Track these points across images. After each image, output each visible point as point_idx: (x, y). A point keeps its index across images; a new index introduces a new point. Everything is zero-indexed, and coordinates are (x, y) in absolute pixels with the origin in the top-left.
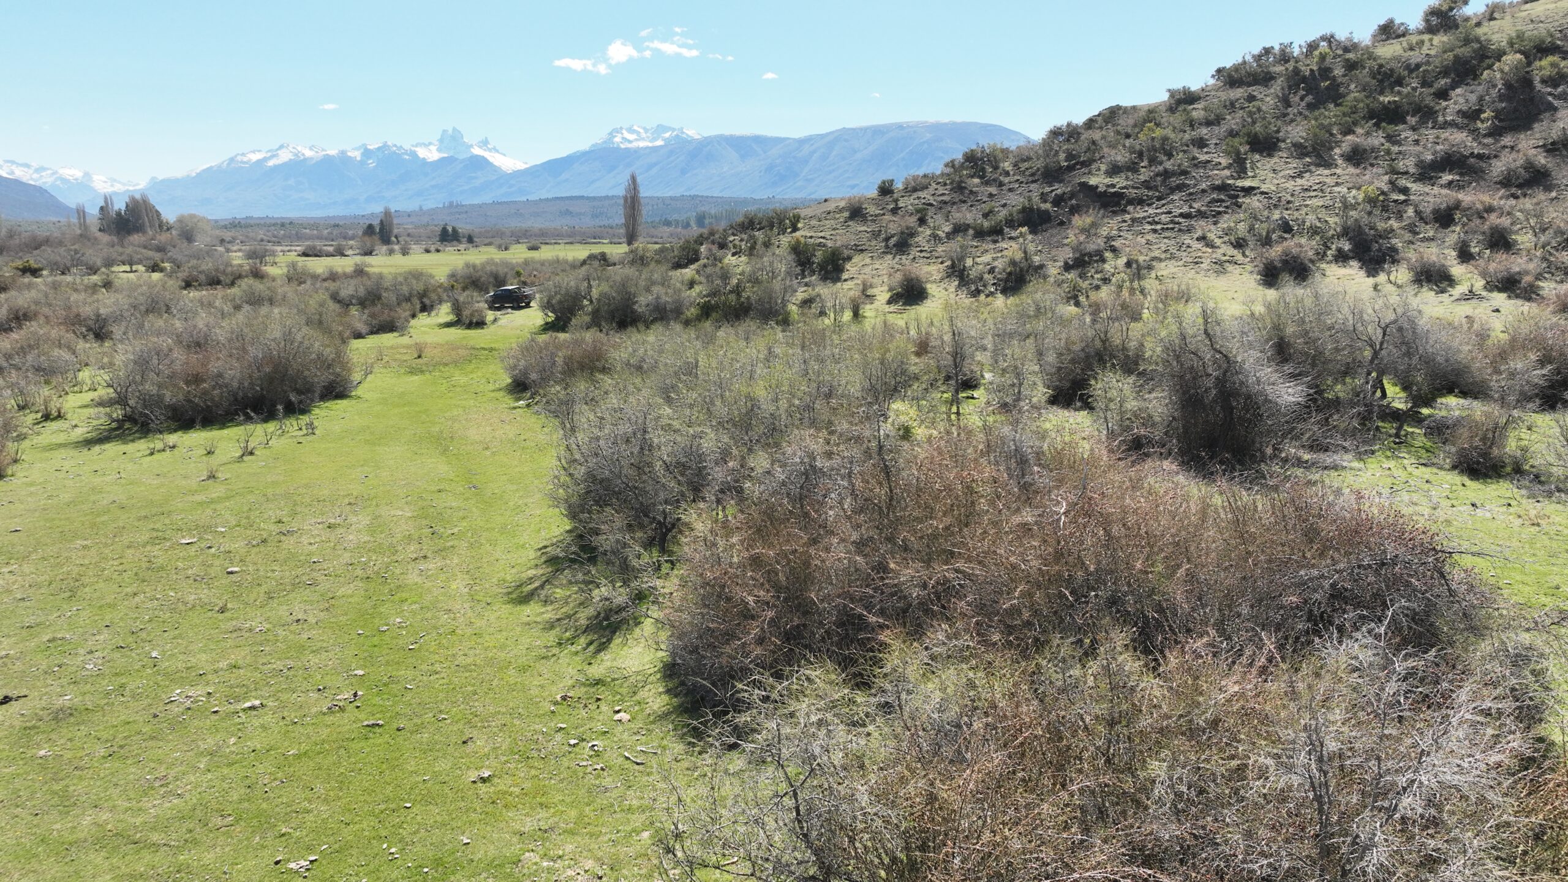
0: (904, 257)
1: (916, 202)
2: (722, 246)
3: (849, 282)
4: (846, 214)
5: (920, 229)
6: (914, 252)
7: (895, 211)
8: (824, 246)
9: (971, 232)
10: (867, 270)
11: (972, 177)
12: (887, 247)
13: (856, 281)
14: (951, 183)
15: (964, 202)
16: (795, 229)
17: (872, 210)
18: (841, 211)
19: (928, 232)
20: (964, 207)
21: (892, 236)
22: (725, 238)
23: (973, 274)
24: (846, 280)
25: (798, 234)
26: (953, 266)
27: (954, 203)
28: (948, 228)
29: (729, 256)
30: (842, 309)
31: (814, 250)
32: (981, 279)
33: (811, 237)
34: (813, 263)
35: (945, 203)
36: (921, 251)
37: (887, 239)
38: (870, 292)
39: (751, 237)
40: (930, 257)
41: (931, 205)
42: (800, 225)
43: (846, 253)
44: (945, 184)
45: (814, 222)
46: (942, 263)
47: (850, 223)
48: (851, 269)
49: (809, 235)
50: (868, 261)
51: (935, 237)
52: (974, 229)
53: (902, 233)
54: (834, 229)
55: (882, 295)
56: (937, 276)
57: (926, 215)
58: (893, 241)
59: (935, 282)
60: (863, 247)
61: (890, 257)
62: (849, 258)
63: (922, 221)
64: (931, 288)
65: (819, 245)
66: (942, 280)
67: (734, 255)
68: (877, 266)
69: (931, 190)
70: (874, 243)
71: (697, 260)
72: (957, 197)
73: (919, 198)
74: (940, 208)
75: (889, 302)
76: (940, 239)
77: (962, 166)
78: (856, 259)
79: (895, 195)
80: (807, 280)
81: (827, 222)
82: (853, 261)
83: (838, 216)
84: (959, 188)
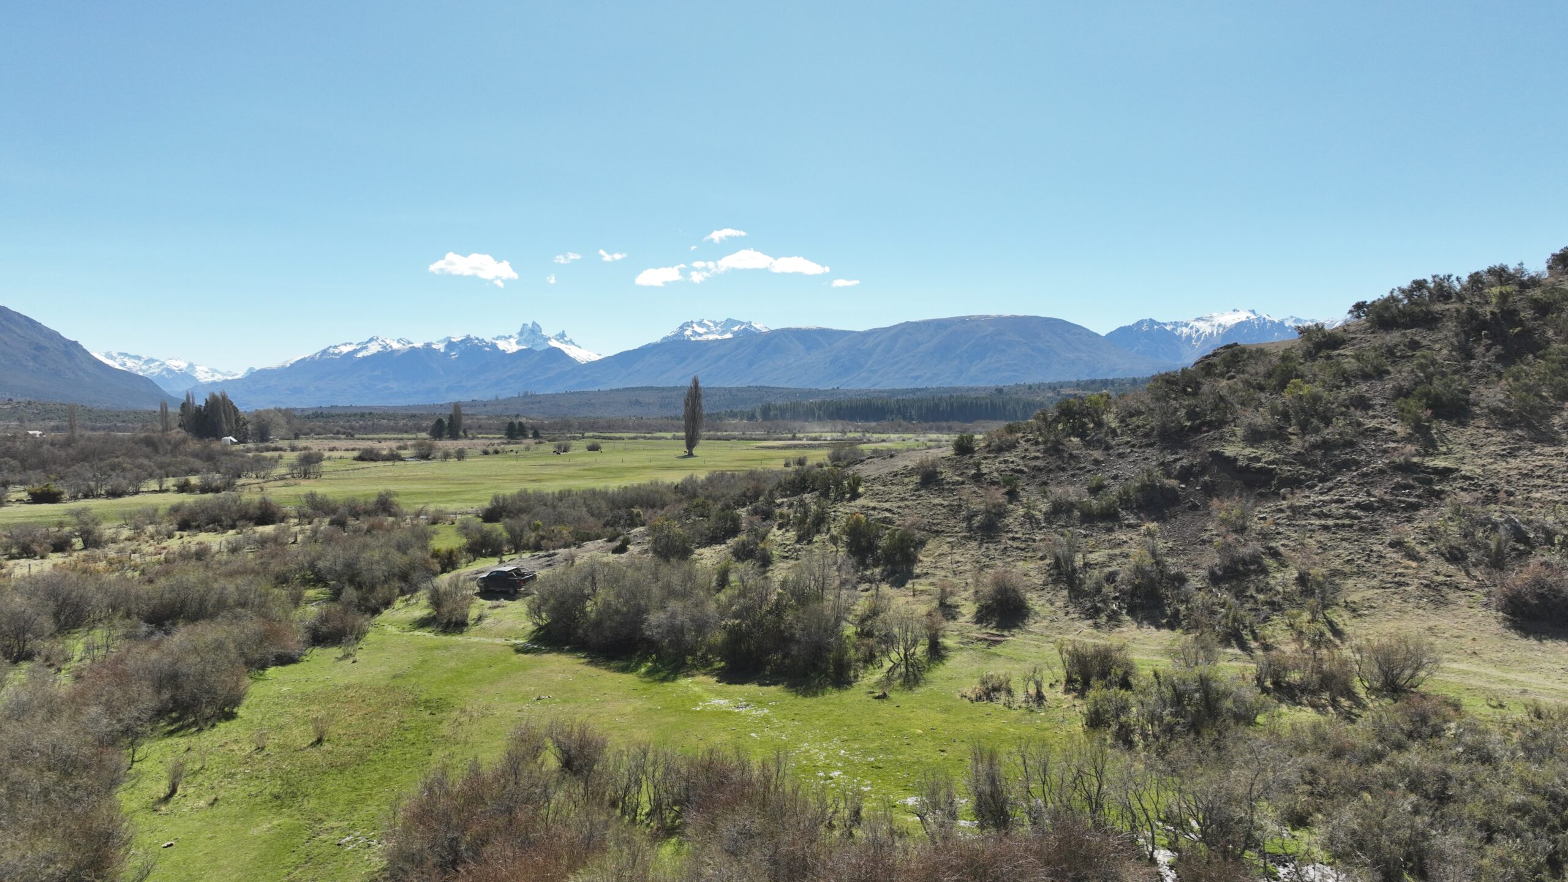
0: (991, 546)
1: (1003, 466)
2: (767, 516)
3: (922, 580)
4: (917, 479)
5: (1011, 507)
6: (1005, 538)
7: (978, 478)
8: (891, 522)
9: (1077, 513)
10: (946, 562)
11: (1069, 435)
12: (970, 528)
13: (931, 580)
14: (1045, 442)
15: (1063, 470)
16: (855, 496)
17: (949, 475)
18: (910, 473)
19: (1021, 511)
20: (1064, 476)
21: (975, 514)
22: (770, 502)
23: (1089, 584)
24: (918, 577)
25: (860, 502)
26: (1057, 564)
27: (1050, 471)
28: (1044, 506)
29: (775, 529)
30: (915, 642)
31: (878, 530)
32: (1098, 590)
33: (874, 509)
34: (878, 547)
35: (1039, 469)
36: (1014, 539)
37: (969, 518)
38: (950, 601)
39: (802, 503)
40: (1026, 548)
41: (1021, 472)
42: (861, 490)
43: (918, 535)
44: (1037, 443)
45: (877, 487)
46: (1042, 558)
47: (923, 492)
48: (925, 560)
49: (872, 505)
50: (946, 548)
51: (1029, 517)
52: (1081, 510)
53: (988, 512)
54: (902, 499)
55: (968, 609)
56: (1038, 579)
57: (1016, 486)
58: (977, 521)
59: (1034, 589)
60: (939, 528)
61: (974, 544)
62: (922, 543)
63: (1012, 495)
64: (1034, 601)
65: (884, 520)
66: (1045, 584)
67: (780, 527)
68: (957, 558)
69: (1020, 451)
70: (952, 522)
71: (734, 531)
72: (1054, 462)
73: (1006, 462)
74: (1034, 477)
75: (981, 618)
76: (1038, 522)
77: (1057, 420)
78: (930, 545)
79: (977, 456)
80: (868, 573)
81: (894, 488)
82: (928, 547)
83: (906, 480)
84: (1055, 449)
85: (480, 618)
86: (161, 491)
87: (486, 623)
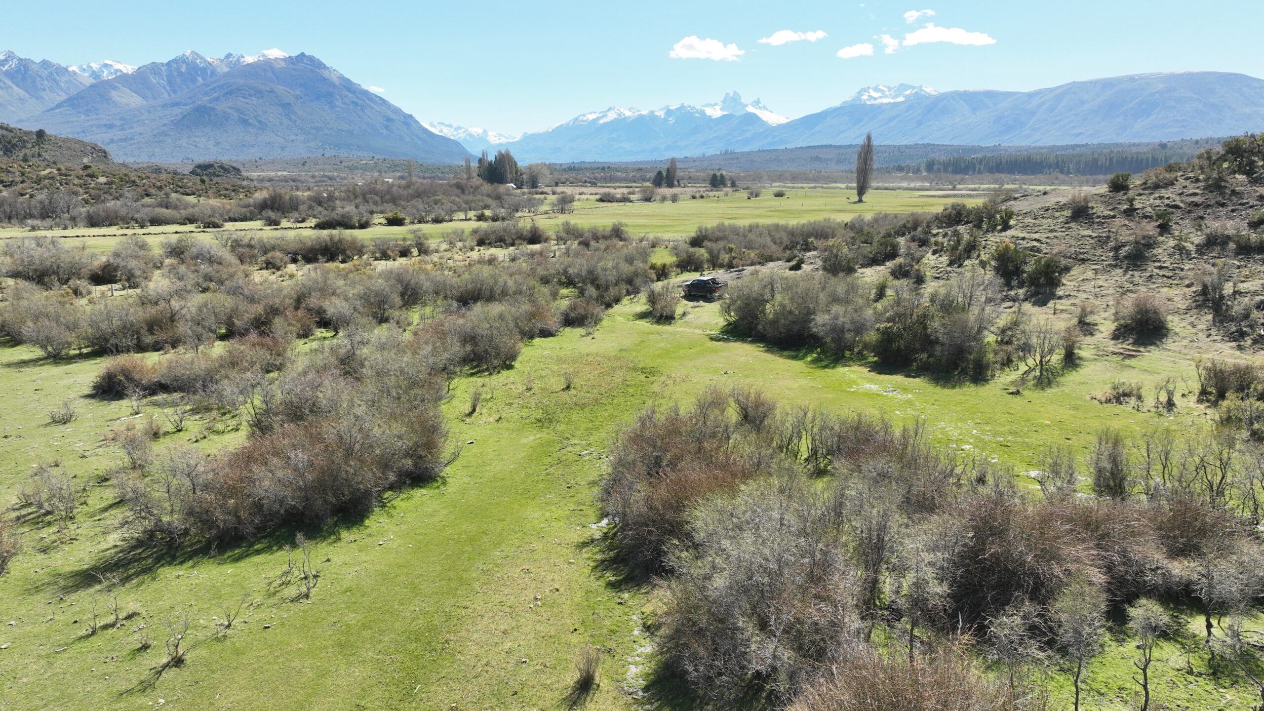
0: (1136, 274)
1: (1158, 202)
2: (923, 243)
3: (1064, 301)
4: (1068, 213)
5: (1161, 239)
6: (1152, 268)
7: (1130, 212)
8: (1039, 250)
9: (1232, 246)
10: (1089, 286)
11: (1234, 172)
12: (1116, 258)
13: (1073, 301)
14: (1205, 180)
15: (1223, 205)
16: (1006, 227)
17: (1100, 210)
18: (1062, 208)
19: (1172, 243)
20: (1223, 211)
21: (1124, 245)
22: (927, 232)
23: (1237, 308)
24: (1060, 298)
25: (1010, 233)
26: (1205, 291)
27: (1208, 206)
28: (1198, 238)
29: (929, 255)
30: (1051, 351)
31: (1025, 256)
32: (1246, 316)
33: (1023, 239)
34: (1023, 272)
35: (1196, 205)
36: (1161, 268)
37: (1117, 249)
38: (1089, 319)
39: (956, 233)
40: (1173, 276)
41: (1177, 207)
42: (1012, 222)
43: (1064, 262)
44: (1197, 180)
45: (1028, 220)
46: (1188, 286)
47: (1072, 225)
48: (1068, 283)
49: (1022, 235)
50: (1090, 274)
51: (1180, 249)
52: (1237, 243)
53: (1137, 243)
54: (1051, 231)
55: (1106, 327)
56: (1182, 305)
57: (1169, 220)
58: (1123, 252)
59: (1177, 312)
60: (1085, 256)
61: (1119, 271)
62: (1067, 269)
63: (1164, 228)
64: (1174, 322)
65: (1032, 249)
66: (1188, 309)
67: (934, 253)
68: (1101, 283)
69: (1178, 188)
70: (1099, 252)
71: (893, 255)
72: (1213, 198)
73: (1161, 198)
74: (1189, 212)
75: (1117, 336)
76: (1188, 253)
77: (1223, 158)
78: (1076, 271)
79: (1131, 193)
80: (1012, 293)
81: (1044, 221)
82: (1072, 273)
83: (1057, 214)
84: (1217, 186)
85: (684, 314)
86: (466, 220)
87: (688, 318)
